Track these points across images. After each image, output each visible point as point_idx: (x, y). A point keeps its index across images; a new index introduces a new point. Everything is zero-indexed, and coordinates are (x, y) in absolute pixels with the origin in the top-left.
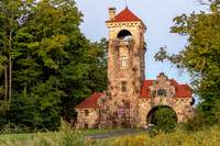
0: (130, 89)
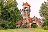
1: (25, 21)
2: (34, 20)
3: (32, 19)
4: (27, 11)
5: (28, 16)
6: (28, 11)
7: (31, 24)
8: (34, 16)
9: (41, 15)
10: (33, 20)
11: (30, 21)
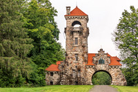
2: (101, 62)
3: (95, 59)
4: (80, 32)
5: (81, 48)
6: (84, 34)
7: (91, 71)
8: (101, 50)
10: (97, 61)
11: (90, 63)
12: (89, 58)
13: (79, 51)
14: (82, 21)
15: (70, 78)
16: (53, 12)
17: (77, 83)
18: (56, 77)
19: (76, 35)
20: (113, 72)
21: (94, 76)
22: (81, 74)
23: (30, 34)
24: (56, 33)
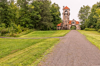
0: (67, 22)
1: (65, 23)
2: (73, 23)
4: (67, 14)
7: (70, 26)
8: (74, 19)
9: (80, 18)
12: (70, 22)
13: (67, 20)
14: (68, 11)
15: (64, 28)
16: (59, 8)
17: (66, 29)
18: (60, 28)
19: (66, 15)
20: (77, 26)
21: (71, 27)
22: (67, 27)
23: (52, 15)
24: (60, 14)
